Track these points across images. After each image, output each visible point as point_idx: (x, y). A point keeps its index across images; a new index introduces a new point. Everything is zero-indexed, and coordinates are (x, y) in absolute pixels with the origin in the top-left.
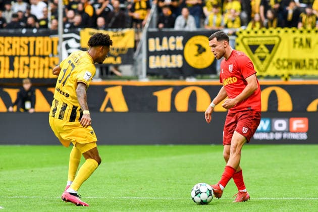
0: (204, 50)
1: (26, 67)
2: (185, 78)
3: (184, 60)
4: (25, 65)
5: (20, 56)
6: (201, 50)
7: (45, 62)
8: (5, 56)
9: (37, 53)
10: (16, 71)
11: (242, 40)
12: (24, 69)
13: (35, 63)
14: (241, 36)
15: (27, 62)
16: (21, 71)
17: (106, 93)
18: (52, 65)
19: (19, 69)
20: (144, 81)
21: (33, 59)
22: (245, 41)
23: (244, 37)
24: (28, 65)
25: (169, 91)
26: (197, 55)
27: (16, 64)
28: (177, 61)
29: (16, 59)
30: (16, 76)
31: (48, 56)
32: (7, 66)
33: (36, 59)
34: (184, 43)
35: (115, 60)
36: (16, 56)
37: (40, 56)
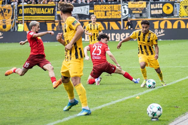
0: (169, 8)
1: (110, 15)
2: (163, 17)
3: (163, 11)
4: (110, 14)
5: (108, 11)
6: (168, 8)
7: (117, 13)
8: (103, 11)
9: (114, 10)
10: (107, 16)
11: (182, 4)
12: (110, 16)
13: (113, 13)
14: (181, 3)
15: (111, 13)
16: (109, 16)
17: (137, 23)
18: (119, 14)
19: (108, 15)
20: (150, 19)
21: (113, 12)
22: (183, 5)
23: (183, 3)
24: (111, 14)
25: (158, 22)
26: (167, 10)
27: (107, 14)
28: (160, 12)
29: (107, 12)
30: (107, 18)
31: (118, 11)
32: (104, 15)
33: (114, 12)
34: (163, 6)
35: (140, 12)
36: (107, 11)
37: (115, 11)
